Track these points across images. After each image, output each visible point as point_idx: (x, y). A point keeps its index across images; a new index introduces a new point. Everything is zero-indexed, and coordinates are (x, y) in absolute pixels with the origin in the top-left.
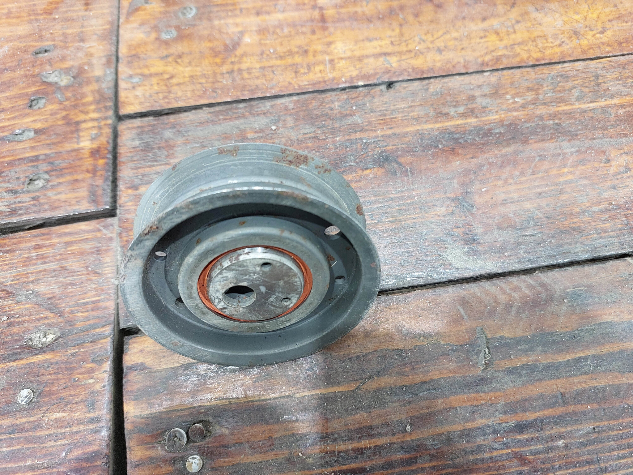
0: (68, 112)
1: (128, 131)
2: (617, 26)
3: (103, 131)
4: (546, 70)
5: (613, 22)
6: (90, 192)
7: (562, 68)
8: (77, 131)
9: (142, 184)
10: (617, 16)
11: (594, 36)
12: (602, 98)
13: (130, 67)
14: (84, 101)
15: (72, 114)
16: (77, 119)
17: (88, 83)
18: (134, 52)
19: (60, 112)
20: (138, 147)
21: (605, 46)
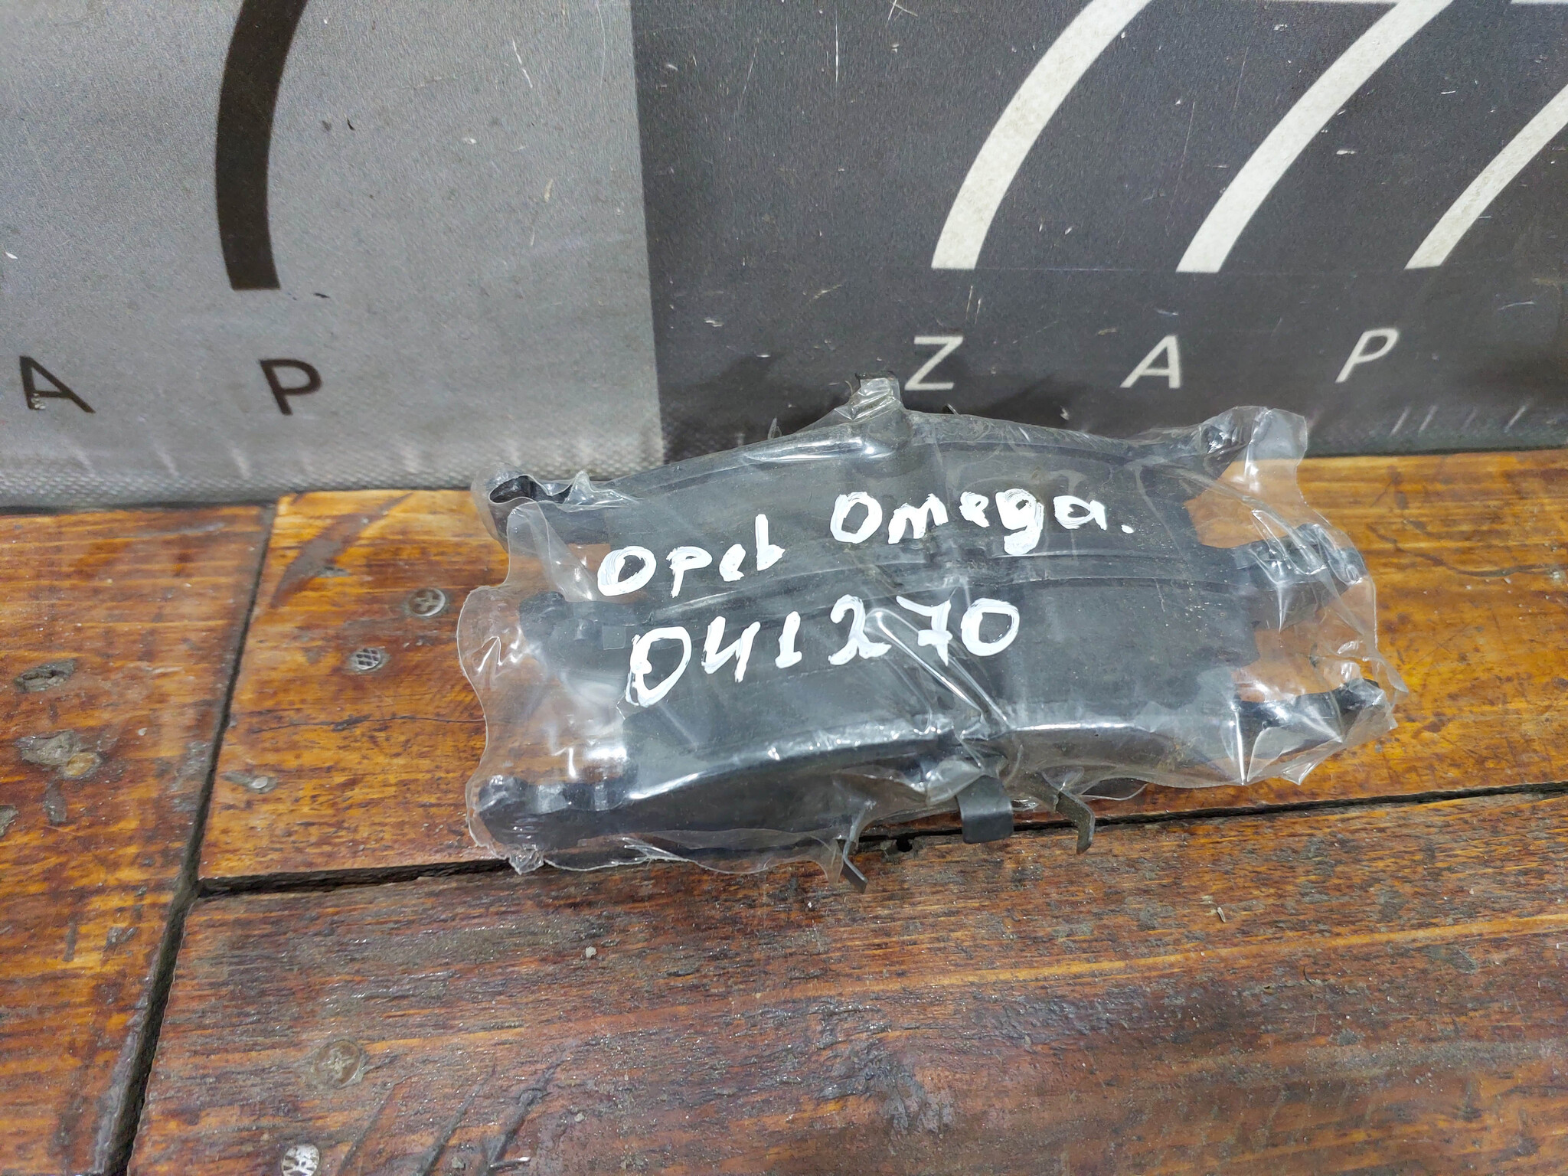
0: (62, 859)
1: (210, 932)
2: (1470, 712)
3: (144, 925)
4: (1300, 825)
5: (1462, 702)
6: (62, 1117)
7: (1343, 821)
8: (77, 917)
9: (211, 1104)
10: (1468, 684)
11: (1416, 735)
12: (1446, 915)
13: (252, 745)
14: (114, 829)
15: (73, 864)
16: (84, 882)
17: (136, 778)
18: (269, 704)
19: (42, 855)
20: (225, 984)
21: (1445, 766)
